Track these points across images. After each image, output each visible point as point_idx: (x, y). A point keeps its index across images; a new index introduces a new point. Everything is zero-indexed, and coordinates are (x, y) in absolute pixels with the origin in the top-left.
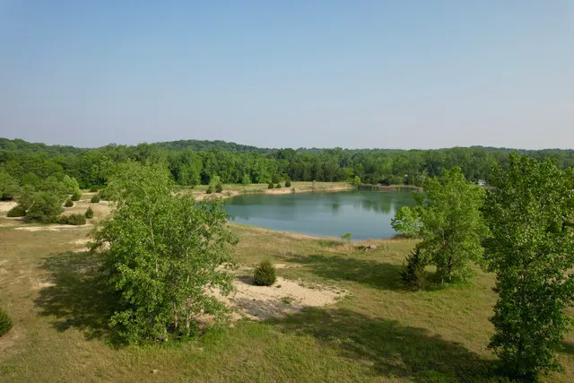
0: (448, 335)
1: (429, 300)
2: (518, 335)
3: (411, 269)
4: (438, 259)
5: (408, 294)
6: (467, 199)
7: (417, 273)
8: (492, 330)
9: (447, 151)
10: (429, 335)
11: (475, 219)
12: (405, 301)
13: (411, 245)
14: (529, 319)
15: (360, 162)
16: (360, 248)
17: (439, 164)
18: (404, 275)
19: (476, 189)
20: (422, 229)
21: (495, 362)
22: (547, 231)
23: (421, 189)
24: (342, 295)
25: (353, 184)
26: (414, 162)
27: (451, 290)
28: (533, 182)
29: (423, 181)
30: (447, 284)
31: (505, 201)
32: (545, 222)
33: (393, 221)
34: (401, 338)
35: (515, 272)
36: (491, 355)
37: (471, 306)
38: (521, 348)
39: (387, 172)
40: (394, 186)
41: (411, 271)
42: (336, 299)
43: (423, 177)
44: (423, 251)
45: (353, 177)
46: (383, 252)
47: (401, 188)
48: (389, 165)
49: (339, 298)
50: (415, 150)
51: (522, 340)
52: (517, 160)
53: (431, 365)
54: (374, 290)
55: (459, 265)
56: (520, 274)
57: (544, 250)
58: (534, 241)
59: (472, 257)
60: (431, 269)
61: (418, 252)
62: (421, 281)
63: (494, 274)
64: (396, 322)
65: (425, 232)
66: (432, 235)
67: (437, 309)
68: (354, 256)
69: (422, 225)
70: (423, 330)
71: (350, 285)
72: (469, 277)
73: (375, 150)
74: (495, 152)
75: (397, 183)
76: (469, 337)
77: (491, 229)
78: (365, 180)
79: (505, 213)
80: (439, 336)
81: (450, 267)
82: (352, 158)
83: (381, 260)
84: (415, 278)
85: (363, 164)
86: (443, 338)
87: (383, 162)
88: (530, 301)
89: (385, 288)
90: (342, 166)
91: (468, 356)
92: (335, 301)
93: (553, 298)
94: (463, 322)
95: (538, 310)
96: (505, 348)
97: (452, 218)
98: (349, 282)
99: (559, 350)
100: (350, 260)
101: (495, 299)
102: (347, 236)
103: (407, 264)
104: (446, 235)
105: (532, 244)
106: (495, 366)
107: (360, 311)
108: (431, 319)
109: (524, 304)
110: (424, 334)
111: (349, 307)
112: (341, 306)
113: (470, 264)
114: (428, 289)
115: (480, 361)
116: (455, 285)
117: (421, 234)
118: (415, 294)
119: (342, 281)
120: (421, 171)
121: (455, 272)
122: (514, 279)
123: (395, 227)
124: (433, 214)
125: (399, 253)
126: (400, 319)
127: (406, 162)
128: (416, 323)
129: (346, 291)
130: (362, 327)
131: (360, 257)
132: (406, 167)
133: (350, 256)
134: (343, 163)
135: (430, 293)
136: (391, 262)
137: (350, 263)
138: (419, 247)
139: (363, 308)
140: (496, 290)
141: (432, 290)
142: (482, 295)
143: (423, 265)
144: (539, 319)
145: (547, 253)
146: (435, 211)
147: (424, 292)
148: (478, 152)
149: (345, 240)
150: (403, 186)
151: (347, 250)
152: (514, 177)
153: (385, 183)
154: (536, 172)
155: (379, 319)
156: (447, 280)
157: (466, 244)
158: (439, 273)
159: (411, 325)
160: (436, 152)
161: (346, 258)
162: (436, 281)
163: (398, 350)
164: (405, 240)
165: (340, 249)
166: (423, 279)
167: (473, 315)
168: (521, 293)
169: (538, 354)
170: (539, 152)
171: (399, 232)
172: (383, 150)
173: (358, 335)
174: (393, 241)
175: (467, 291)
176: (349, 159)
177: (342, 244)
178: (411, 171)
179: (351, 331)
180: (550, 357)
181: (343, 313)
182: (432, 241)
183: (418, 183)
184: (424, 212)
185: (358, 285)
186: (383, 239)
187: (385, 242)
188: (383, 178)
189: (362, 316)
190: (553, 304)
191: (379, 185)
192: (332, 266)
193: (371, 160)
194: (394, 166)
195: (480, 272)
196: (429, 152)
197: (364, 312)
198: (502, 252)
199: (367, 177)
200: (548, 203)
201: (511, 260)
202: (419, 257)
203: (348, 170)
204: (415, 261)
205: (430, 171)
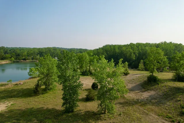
0: (50, 107)
1: (44, 97)
2: (69, 101)
3: (36, 88)
4: (45, 84)
5: (36, 97)
6: (52, 64)
7: (39, 89)
8: (62, 101)
9: (45, 48)
10: (45, 109)
11: (55, 70)
12: (35, 100)
13: (36, 80)
14: (71, 96)
15: (13, 52)
16: (16, 85)
17: (43, 53)
18: (34, 91)
19: (55, 61)
20: (39, 75)
21: (64, 110)
22: (73, 71)
23: (38, 61)
24: (9, 104)
25: (11, 61)
26: (34, 52)
27: (50, 92)
28: (69, 58)
29: (38, 58)
30: (49, 91)
31: (63, 64)
32: (73, 69)
33: (29, 73)
34: (35, 113)
35: (67, 84)
36: (63, 109)
37: (56, 96)
38: (70, 104)
39: (25, 56)
40: (28, 60)
41: (37, 89)
42: (6, 107)
43: (38, 57)
44: (40, 82)
45: (11, 58)
46: (26, 85)
47: (31, 61)
48: (26, 53)
49: (8, 106)
50: (34, 48)
51: (70, 102)
52: (65, 52)
53: (46, 118)
54: (23, 99)
55: (52, 84)
56: (68, 84)
57: (73, 76)
58: (71, 74)
59: (55, 81)
60: (43, 87)
61: (38, 82)
62: (40, 92)
63: (62, 85)
64: (33, 108)
65: (40, 75)
66: (43, 76)
67: (46, 100)
68: (14, 88)
69: (39, 73)
70: (42, 108)
71: (13, 100)
72: (55, 87)
73: (20, 48)
74: (60, 49)
75: (29, 60)
76: (56, 105)
77: (60, 72)
78: (16, 59)
79: (63, 67)
80: (48, 108)
81: (49, 85)
82: (10, 50)
83: (25, 88)
84: (38, 91)
85: (15, 53)
86: (49, 108)
87: (23, 52)
88: (71, 91)
89: (28, 97)
90: (5, 54)
91: (57, 111)
92: (6, 108)
93: (76, 89)
94: (54, 101)
95: (73, 93)
96: (66, 105)
97: (48, 70)
98: (12, 99)
99: (78, 101)
100: (12, 90)
101: (63, 92)
102: (10, 81)
103: (35, 87)
104: (47, 75)
105: (70, 75)
106: (64, 111)
107: (18, 108)
108: (45, 103)
109: (70, 92)
110: (43, 109)
111: (13, 108)
112: (9, 109)
113: (55, 83)
114: (43, 94)
115: (60, 111)
116: (51, 91)
117: (39, 76)
118: (39, 97)
119: (9, 99)
120: (37, 55)
121: (51, 87)
122: (67, 86)
123: (29, 75)
124: (42, 69)
125: (31, 84)
126: (34, 106)
127: (32, 52)
128: (40, 106)
129: (11, 102)
130: (19, 114)
131: (16, 88)
132: (32, 54)
133: (11, 89)
134: (6, 53)
135: (44, 95)
136: (29, 87)
137: (12, 91)
138: (38, 81)
139: (19, 107)
140: (62, 90)
141: (44, 94)
142: (59, 92)
143: (40, 86)
144: (73, 95)
145: (74, 77)
146: (43, 68)
147: (42, 95)
148: (55, 49)
149: (9, 83)
150: (31, 60)
151: (10, 86)
152: (65, 57)
153: (25, 59)
154: (70, 55)
155: (26, 109)
156: (49, 90)
157: (53, 77)
158: (46, 88)
159: (38, 107)
160: (42, 49)
161: (10, 90)
162: (45, 91)
163: (34, 118)
164: (34, 79)
165: (7, 87)
166: (41, 91)
167: (57, 98)
168: (69, 89)
169: (74, 104)
170: (70, 49)
171: (31, 77)
172: (23, 48)
173: (18, 118)
174: (29, 80)
175: (55, 92)
176: (8, 51)
177: (8, 84)
178: (34, 55)
179: (14, 117)
180: (76, 104)
181: (11, 111)
182: (42, 78)
183: (36, 59)
184: (39, 69)
185: (16, 99)
186: (25, 80)
187: (26, 81)
188: (24, 58)
189: (19, 110)
190: (76, 90)
191: (22, 60)
192: (4, 94)
193: (19, 52)
194: (28, 53)
195: (58, 85)
196: (39, 49)
197: (20, 108)
198: (63, 79)
199: (17, 58)
200: (73, 64)
201: (66, 81)
202: (39, 84)
203: (8, 55)
204: (38, 86)
205: (40, 55)
